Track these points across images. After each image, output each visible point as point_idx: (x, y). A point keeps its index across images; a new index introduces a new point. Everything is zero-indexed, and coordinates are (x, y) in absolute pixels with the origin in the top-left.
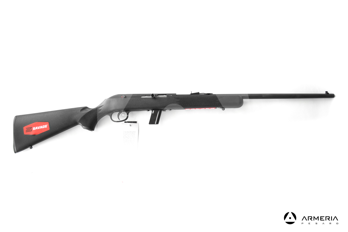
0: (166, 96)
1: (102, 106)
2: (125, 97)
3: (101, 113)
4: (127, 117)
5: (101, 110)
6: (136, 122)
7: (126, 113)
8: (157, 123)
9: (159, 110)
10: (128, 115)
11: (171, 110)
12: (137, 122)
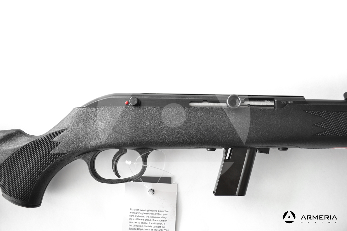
0: (272, 103)
1: (62, 131)
2: (136, 102)
3: (59, 154)
4: (144, 169)
5: (57, 144)
6: (167, 180)
7: (139, 157)
8: (242, 193)
9: (248, 148)
10: (145, 160)
11: (285, 149)
12: (174, 181)
